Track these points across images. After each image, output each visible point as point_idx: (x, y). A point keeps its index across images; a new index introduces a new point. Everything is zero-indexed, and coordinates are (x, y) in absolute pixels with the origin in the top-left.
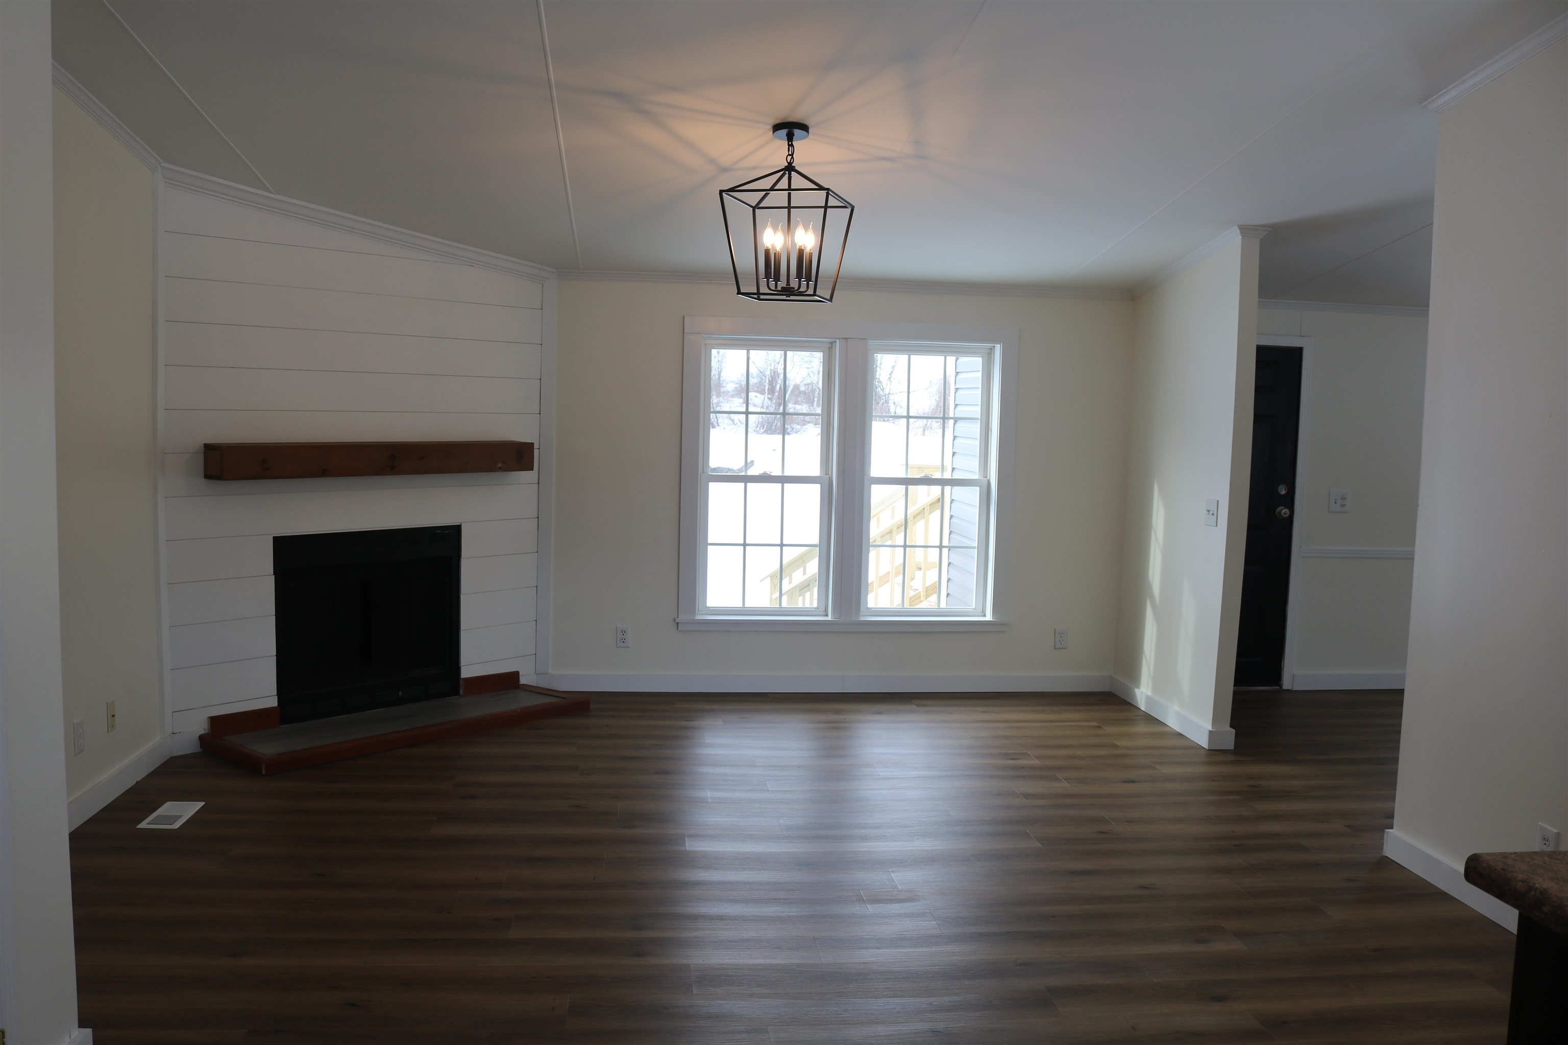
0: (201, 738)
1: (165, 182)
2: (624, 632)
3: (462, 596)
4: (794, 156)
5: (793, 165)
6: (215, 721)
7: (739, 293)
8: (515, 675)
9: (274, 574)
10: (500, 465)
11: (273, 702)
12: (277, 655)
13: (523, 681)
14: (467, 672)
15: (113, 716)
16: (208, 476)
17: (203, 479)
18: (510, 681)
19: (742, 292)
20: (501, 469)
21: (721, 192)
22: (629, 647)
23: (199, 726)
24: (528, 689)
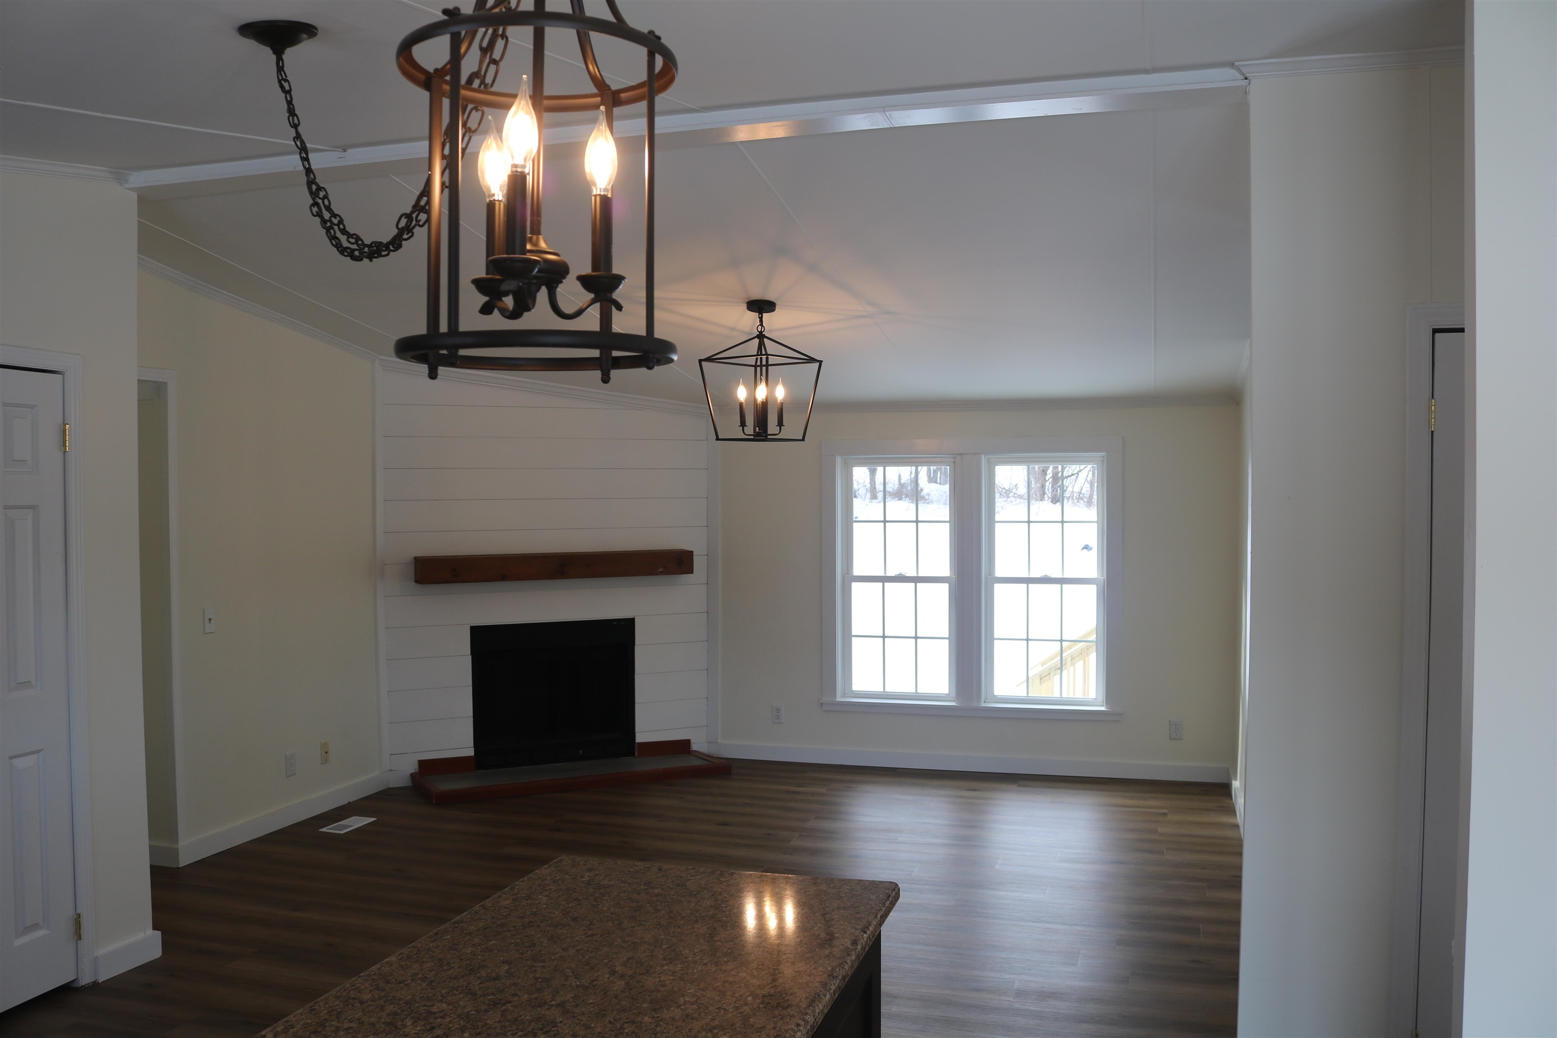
0: (412, 775)
1: (383, 369)
2: (778, 710)
3: (636, 676)
4: (763, 325)
5: (763, 333)
6: (422, 764)
7: (718, 439)
8: (687, 743)
9: (472, 654)
10: (660, 570)
11: (471, 752)
12: (473, 716)
13: (694, 747)
14: (640, 738)
15: (326, 753)
16: (417, 581)
17: (414, 584)
18: (683, 747)
19: (720, 438)
20: (661, 573)
21: (700, 361)
22: (782, 723)
23: (409, 766)
24: (698, 755)
